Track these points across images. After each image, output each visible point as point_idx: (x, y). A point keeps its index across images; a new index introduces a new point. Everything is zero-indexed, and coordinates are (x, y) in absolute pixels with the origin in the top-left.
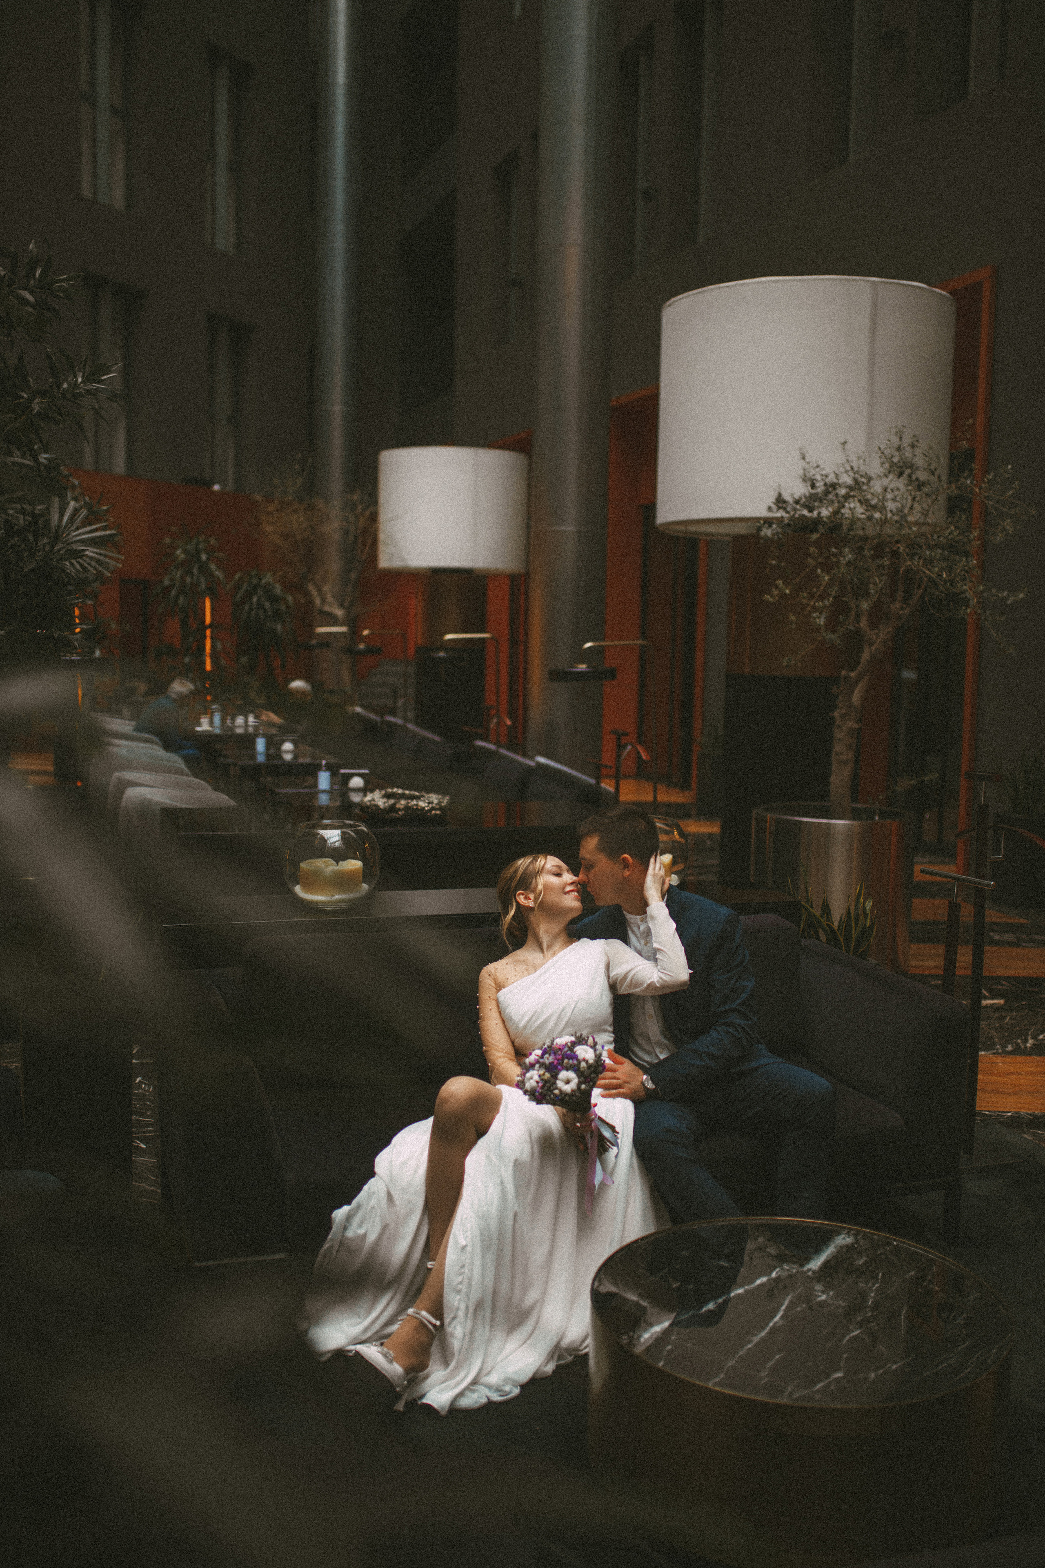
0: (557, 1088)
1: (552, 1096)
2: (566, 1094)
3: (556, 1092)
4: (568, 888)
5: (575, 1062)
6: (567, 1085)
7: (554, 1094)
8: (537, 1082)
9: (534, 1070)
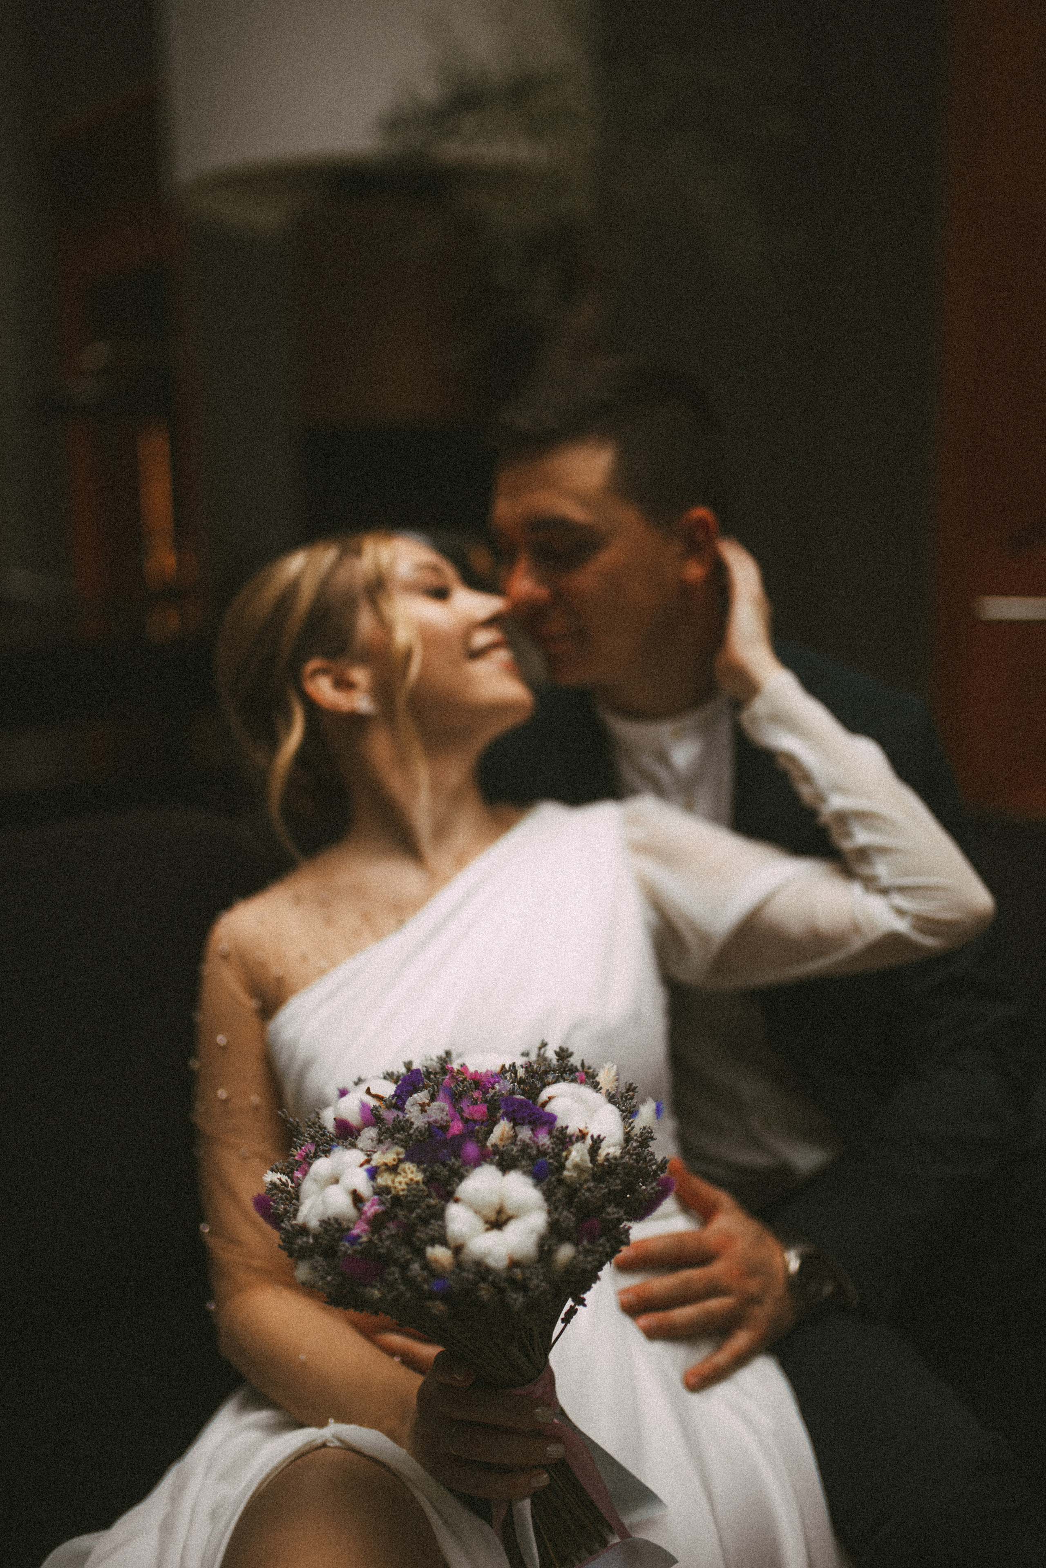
0: (443, 1240)
1: (416, 1267)
2: (482, 1270)
3: (439, 1254)
4: (482, 638)
5: (544, 1139)
6: (494, 1234)
7: (427, 1265)
8: (357, 1198)
9: (354, 1146)
